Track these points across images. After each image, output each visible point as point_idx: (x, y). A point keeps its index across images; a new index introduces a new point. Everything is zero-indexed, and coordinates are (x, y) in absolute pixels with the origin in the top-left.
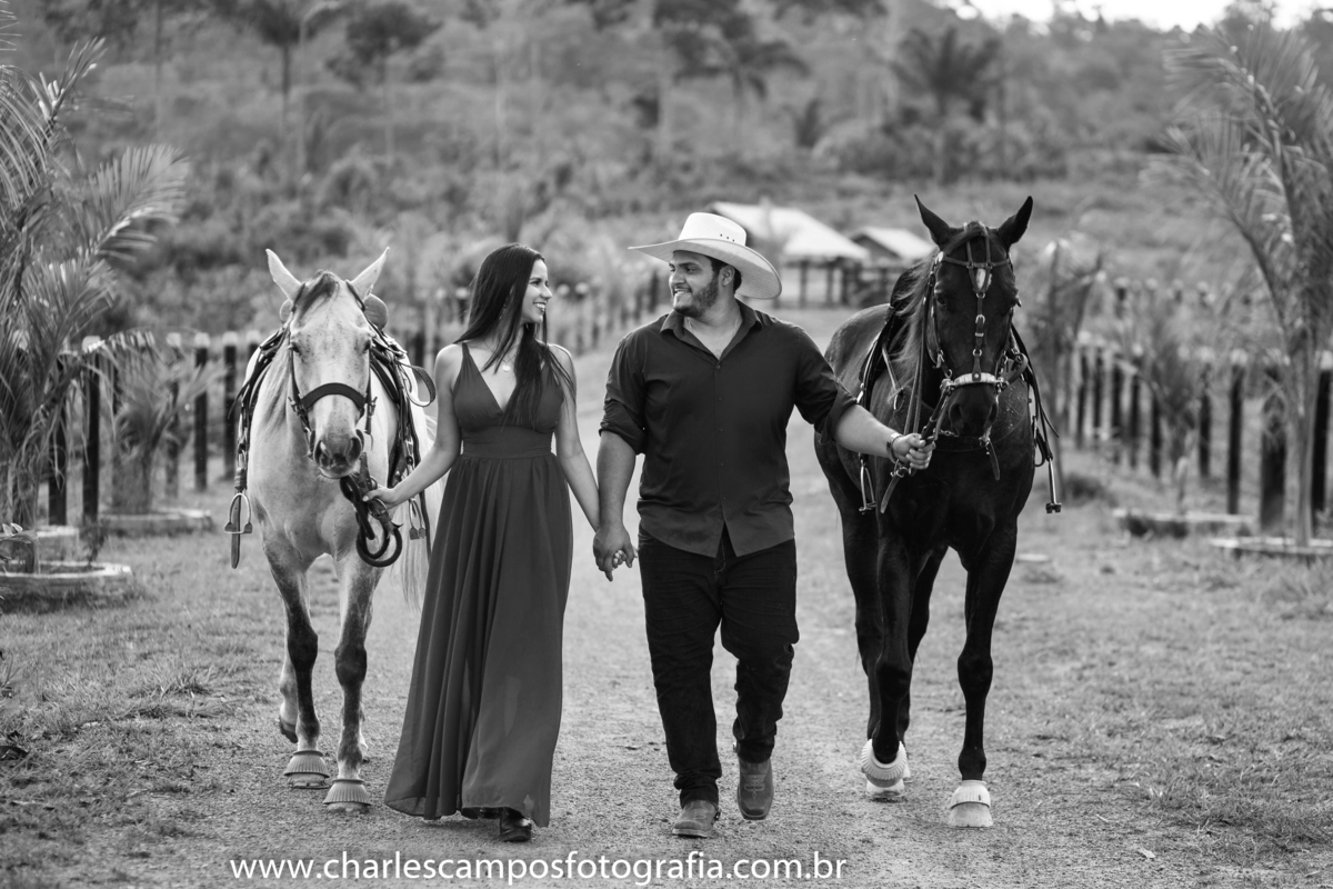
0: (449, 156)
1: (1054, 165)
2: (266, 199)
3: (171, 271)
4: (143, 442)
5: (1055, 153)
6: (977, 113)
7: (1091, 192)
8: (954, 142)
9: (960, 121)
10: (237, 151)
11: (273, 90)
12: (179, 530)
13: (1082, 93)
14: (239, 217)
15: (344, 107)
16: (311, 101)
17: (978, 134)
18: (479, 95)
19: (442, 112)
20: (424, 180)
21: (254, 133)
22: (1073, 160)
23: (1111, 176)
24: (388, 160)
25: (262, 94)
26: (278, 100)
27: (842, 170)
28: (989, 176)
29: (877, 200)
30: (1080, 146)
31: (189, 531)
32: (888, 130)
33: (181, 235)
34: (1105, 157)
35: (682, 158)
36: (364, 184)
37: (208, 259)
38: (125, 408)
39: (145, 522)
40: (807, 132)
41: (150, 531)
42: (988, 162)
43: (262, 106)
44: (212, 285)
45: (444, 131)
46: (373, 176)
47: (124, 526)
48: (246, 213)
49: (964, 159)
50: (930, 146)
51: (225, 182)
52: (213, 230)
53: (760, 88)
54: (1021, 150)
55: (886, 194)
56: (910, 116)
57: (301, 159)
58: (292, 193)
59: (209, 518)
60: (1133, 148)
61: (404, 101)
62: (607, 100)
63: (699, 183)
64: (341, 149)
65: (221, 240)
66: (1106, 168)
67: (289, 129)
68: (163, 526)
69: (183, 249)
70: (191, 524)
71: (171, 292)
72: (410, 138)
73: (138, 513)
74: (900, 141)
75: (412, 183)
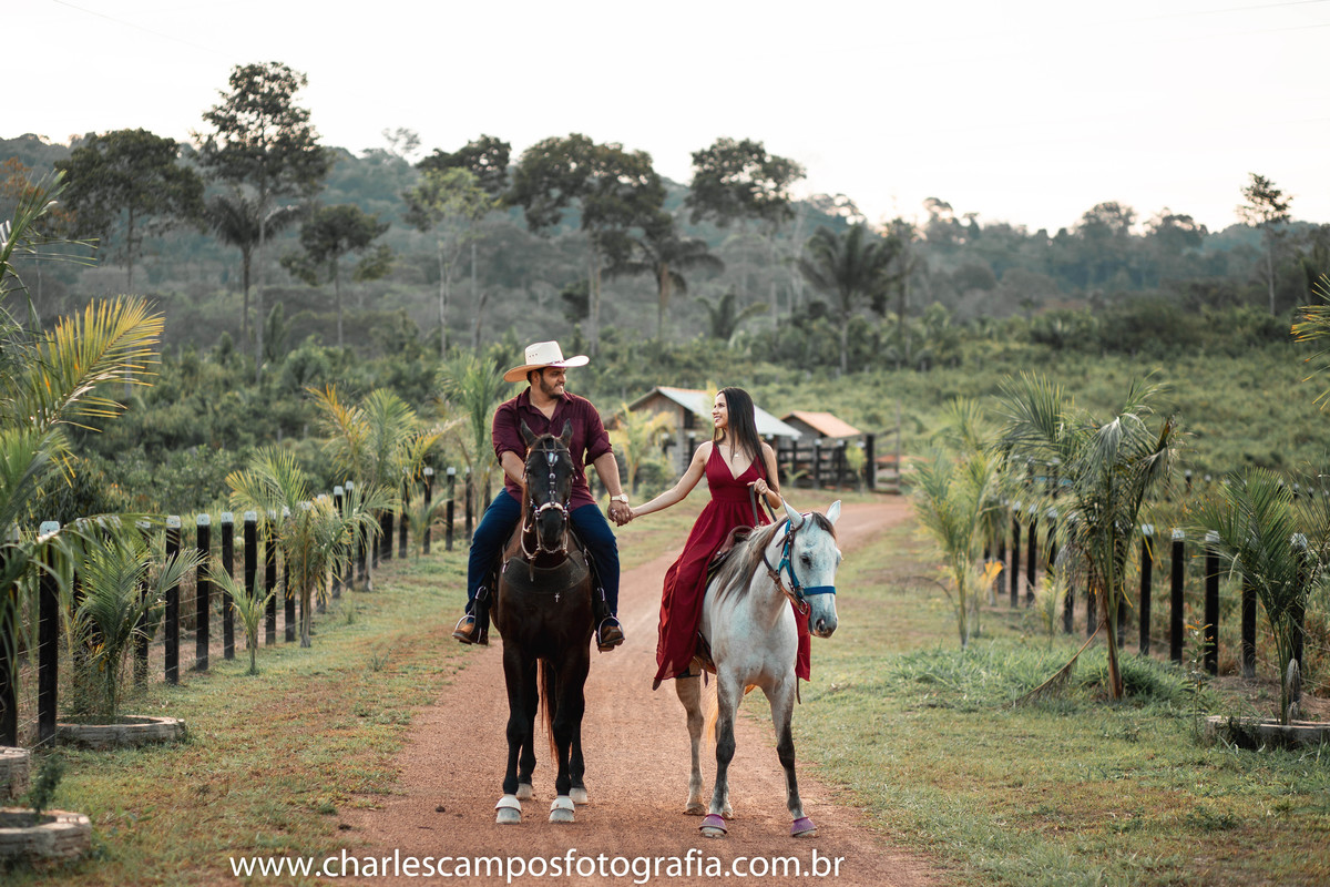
0: (395, 346)
1: (949, 354)
2: (228, 385)
3: (141, 449)
4: (109, 639)
5: (950, 344)
6: (879, 307)
7: (984, 378)
8: (858, 333)
9: (863, 314)
10: (202, 343)
11: (232, 288)
12: (149, 740)
13: (960, 293)
14: (203, 401)
15: (297, 303)
16: (269, 297)
17: (881, 327)
18: (418, 293)
19: (385, 307)
20: (373, 368)
21: (215, 326)
22: (966, 350)
23: (1002, 364)
24: (339, 350)
25: (223, 292)
26: (238, 297)
27: (755, 360)
28: (890, 364)
29: (790, 387)
30: (972, 337)
31: (161, 742)
32: (797, 322)
33: (150, 417)
34: (997, 347)
35: (609, 348)
36: (318, 370)
37: (174, 440)
38: (89, 601)
39: (110, 731)
40: (722, 326)
41: (116, 743)
42: (889, 352)
43: (225, 303)
44: (179, 465)
45: (389, 323)
46: (326, 363)
47: (85, 737)
48: (209, 397)
49: (867, 349)
50: (836, 338)
51: (190, 369)
52: (178, 414)
53: (680, 283)
54: (918, 340)
55: (796, 382)
56: (816, 309)
57: (260, 348)
58: (251, 380)
59: (182, 726)
60: (1020, 339)
61: (352, 299)
62: (533, 298)
63: (624, 371)
64: (296, 340)
65: (186, 422)
66: (997, 357)
67: (249, 322)
68: (131, 736)
69: (152, 430)
70: (162, 733)
71: (140, 471)
72: (358, 331)
73: (102, 721)
74: (808, 332)
75: (361, 370)
